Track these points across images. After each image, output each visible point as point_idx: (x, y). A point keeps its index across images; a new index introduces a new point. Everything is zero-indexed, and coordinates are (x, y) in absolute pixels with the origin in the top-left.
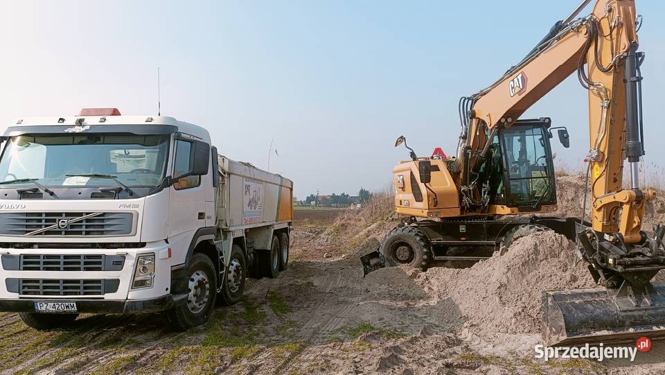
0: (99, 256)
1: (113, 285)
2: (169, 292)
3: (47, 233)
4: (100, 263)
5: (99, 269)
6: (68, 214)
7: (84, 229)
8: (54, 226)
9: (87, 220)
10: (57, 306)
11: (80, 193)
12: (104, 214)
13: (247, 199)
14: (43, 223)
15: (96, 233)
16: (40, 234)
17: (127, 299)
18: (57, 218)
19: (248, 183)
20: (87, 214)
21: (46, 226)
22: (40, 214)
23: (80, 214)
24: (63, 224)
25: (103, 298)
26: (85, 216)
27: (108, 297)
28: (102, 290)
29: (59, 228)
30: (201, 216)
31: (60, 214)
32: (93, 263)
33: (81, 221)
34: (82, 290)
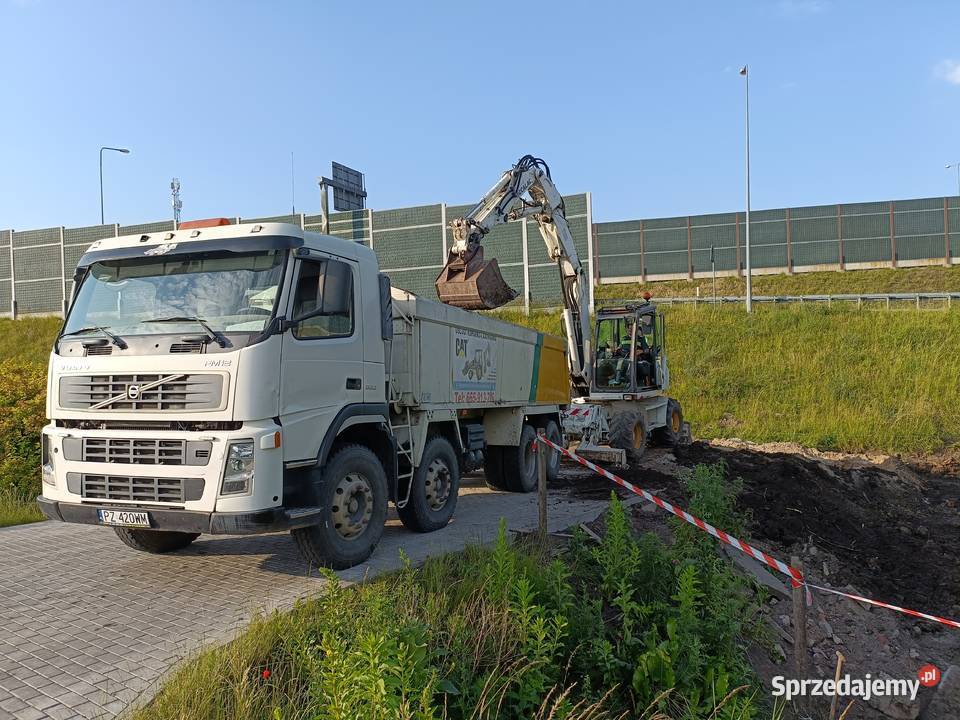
0: (178, 442)
1: (196, 488)
2: (279, 502)
3: (115, 405)
4: (179, 452)
5: (177, 462)
6: (140, 378)
7: (159, 399)
8: (122, 397)
9: (165, 387)
10: (124, 517)
11: (157, 346)
12: (187, 376)
13: (460, 361)
14: (110, 391)
15: (175, 406)
16: (106, 407)
17: (215, 511)
18: (127, 383)
19: (462, 337)
20: (164, 376)
21: (114, 395)
22: (106, 378)
23: (155, 377)
24: (133, 392)
25: (184, 508)
26: (161, 381)
27: (191, 506)
28: (182, 496)
29: (129, 398)
30: (353, 384)
31: (129, 378)
32: (171, 453)
33: (156, 388)
34: (156, 494)
